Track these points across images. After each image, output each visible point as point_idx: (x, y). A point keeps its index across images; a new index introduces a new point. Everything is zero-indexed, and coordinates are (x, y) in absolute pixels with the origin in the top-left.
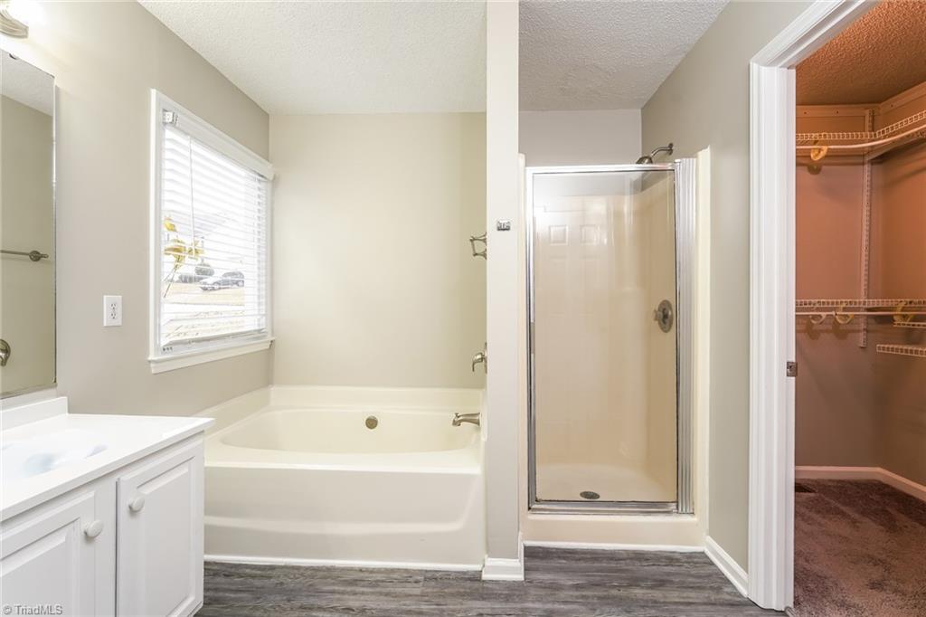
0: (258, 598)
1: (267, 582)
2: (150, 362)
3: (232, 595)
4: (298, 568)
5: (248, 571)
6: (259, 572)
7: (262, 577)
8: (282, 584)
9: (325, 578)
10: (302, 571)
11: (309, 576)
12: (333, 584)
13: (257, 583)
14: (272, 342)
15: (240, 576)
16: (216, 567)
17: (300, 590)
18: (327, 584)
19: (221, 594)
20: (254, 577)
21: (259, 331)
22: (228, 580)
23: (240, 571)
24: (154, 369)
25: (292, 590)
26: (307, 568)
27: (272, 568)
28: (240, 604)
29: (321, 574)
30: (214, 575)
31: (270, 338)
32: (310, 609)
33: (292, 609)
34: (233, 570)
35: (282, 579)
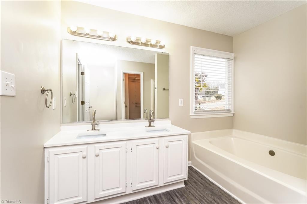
0: (205, 189)
1: (209, 187)
2: (190, 115)
3: (200, 184)
4: (220, 189)
5: (207, 181)
6: (209, 183)
7: (209, 184)
8: (213, 189)
9: (226, 197)
10: (220, 190)
11: (222, 193)
12: (227, 201)
13: (207, 185)
14: (234, 114)
15: (204, 181)
16: (201, 175)
17: (217, 195)
18: (225, 199)
19: (197, 182)
20: (207, 183)
21: (229, 110)
22: (201, 180)
23: (205, 180)
24: (192, 117)
25: (214, 193)
26: (222, 190)
27: (213, 184)
28: (200, 187)
29: (226, 195)
30: (199, 177)
31: (233, 112)
32: (215, 202)
33: (211, 198)
34: (204, 178)
35: (214, 188)
